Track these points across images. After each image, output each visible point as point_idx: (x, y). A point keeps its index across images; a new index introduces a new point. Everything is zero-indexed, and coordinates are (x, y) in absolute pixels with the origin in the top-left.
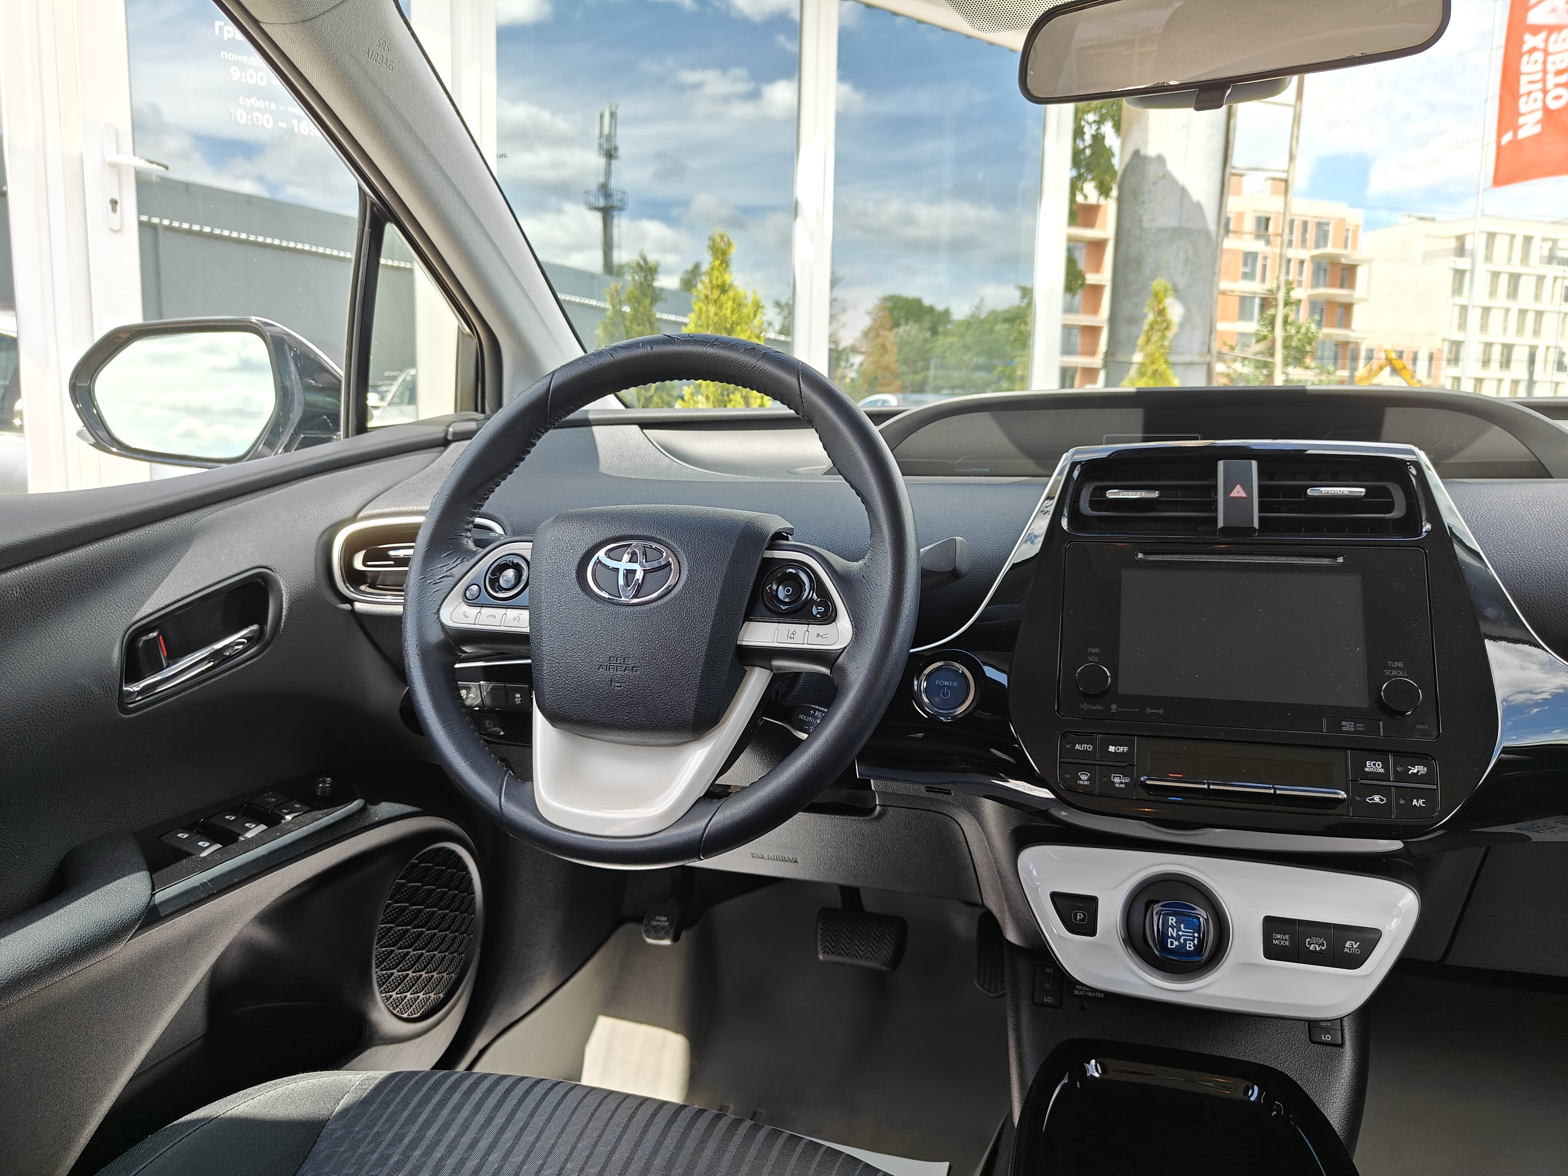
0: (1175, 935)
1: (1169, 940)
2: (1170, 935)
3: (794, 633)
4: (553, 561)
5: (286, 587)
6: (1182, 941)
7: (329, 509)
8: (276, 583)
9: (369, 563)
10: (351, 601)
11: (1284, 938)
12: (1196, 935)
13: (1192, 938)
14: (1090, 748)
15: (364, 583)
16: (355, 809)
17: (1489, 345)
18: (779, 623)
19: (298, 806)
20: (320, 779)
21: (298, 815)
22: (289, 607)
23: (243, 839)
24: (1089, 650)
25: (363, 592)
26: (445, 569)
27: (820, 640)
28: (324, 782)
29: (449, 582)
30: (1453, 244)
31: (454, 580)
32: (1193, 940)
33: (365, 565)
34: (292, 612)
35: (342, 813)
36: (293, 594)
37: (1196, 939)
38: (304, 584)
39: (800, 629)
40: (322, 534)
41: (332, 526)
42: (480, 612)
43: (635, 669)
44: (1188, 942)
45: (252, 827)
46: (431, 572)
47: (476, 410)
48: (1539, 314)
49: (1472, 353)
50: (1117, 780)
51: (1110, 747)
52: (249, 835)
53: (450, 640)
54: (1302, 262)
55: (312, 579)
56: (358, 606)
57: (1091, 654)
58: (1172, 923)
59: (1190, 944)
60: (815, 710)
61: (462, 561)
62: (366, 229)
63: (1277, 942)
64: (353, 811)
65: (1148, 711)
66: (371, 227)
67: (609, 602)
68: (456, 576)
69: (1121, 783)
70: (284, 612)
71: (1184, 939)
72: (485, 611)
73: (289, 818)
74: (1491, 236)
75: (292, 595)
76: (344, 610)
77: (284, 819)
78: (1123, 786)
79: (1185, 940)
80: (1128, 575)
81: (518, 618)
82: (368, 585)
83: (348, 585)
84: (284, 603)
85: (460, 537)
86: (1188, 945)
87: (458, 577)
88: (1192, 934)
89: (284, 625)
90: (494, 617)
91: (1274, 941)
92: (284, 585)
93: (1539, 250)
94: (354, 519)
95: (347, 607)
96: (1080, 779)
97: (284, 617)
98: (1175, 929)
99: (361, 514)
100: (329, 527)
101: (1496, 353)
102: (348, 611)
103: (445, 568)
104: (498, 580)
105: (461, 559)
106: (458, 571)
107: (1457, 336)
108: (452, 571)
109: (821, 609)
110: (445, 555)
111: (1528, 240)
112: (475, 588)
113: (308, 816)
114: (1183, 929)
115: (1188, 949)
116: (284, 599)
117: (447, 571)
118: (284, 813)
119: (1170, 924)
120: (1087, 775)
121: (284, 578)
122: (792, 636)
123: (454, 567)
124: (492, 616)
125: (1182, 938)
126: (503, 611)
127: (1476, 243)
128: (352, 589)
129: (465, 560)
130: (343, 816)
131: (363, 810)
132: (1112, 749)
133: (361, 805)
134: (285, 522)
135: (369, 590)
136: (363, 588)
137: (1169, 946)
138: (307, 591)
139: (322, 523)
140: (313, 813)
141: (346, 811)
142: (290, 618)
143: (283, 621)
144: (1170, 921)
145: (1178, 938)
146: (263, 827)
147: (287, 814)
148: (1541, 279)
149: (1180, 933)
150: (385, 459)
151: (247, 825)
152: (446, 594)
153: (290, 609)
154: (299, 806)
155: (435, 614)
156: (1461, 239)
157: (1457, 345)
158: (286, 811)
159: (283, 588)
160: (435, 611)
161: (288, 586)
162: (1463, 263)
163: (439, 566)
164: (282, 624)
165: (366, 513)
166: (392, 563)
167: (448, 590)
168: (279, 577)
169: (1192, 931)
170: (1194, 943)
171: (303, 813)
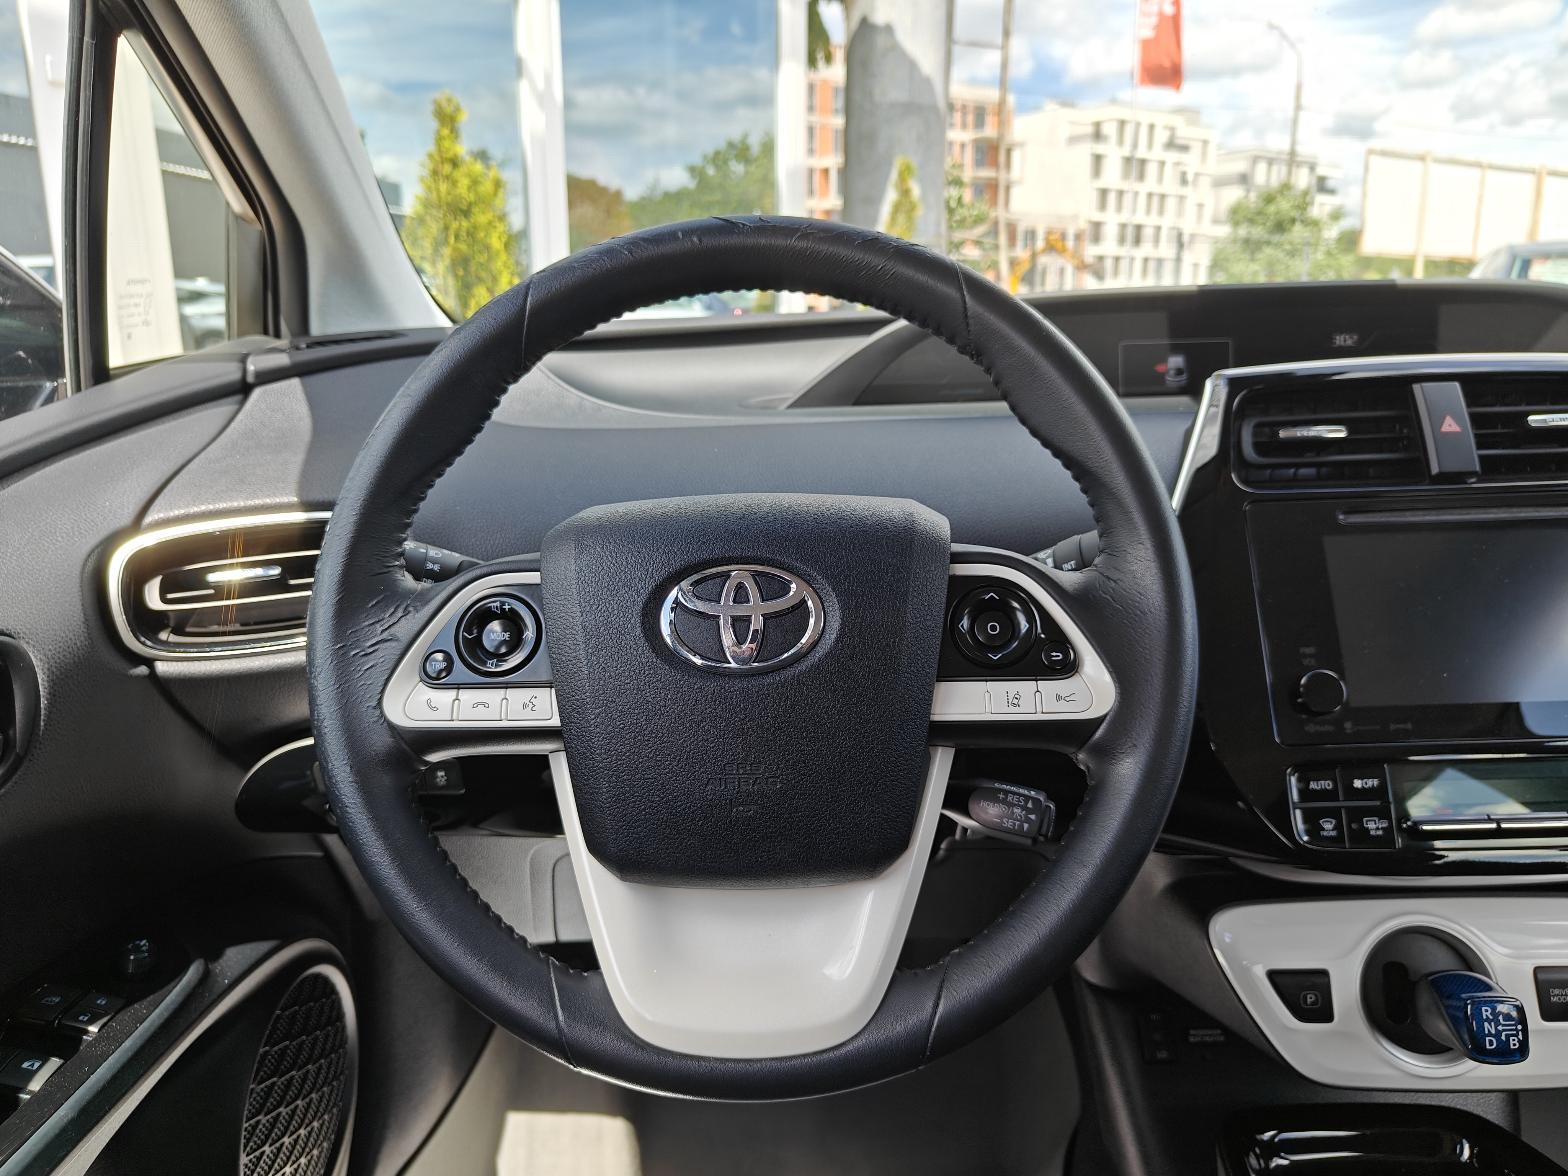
0: (1493, 1032)
1: (1487, 1039)
2: (1487, 1032)
3: (1017, 696)
4: (594, 607)
5: (41, 660)
6: (1503, 1038)
7: (88, 515)
8: (23, 657)
9: (170, 596)
10: (149, 662)
11: (1564, 994)
12: (1520, 1027)
13: (1515, 1032)
14: (1329, 785)
15: (163, 627)
16: (195, 980)
17: (1123, 226)
18: (987, 681)
19: (102, 1002)
20: (130, 946)
21: (109, 1021)
22: (50, 694)
23: (27, 1097)
24: (1302, 650)
25: (166, 643)
26: (379, 628)
27: (1062, 706)
28: (137, 949)
29: (389, 651)
30: (1090, 130)
31: (402, 646)
32: (1517, 1035)
33: (165, 601)
34: (56, 701)
35: (178, 995)
36: (54, 670)
37: (1520, 1033)
38: (71, 650)
39: (1025, 688)
40: (86, 560)
41: (101, 543)
42: (457, 699)
43: (771, 780)
44: (1511, 1038)
45: (35, 1067)
46: (353, 635)
47: (266, 332)
48: (1163, 197)
49: (1110, 232)
50: (1371, 826)
51: (1355, 781)
52: (35, 1085)
53: (404, 746)
54: (963, 146)
55: (82, 638)
56: (161, 667)
57: (1305, 656)
58: (1486, 1015)
59: (1514, 1040)
60: (1006, 792)
61: (406, 613)
62: (87, 39)
63: (1555, 999)
64: (192, 985)
65: (1393, 727)
66: (94, 35)
67: (709, 673)
68: (402, 639)
69: (1378, 829)
70: (43, 702)
71: (1506, 1035)
72: (468, 696)
73: (93, 1029)
74: (1122, 123)
75: (53, 672)
76: (138, 677)
77: (86, 1032)
78: (1380, 833)
79: (1508, 1036)
80: (1331, 544)
81: (531, 705)
82: (170, 629)
83: (143, 639)
84: (41, 688)
85: (391, 569)
86: (1512, 1043)
87: (405, 640)
88: (1514, 1027)
89: (45, 725)
90: (485, 705)
91: (1552, 998)
92: (36, 657)
93: (1162, 136)
94: (136, 526)
95: (143, 670)
96: (1324, 829)
97: (43, 712)
98: (1493, 1023)
99: (149, 519)
100: (97, 547)
101: (1130, 233)
102: (145, 677)
103: (378, 626)
104: (479, 640)
105: (403, 607)
106: (405, 628)
107: (1097, 217)
108: (392, 630)
109: (1059, 656)
110: (374, 603)
111: (1152, 127)
112: (439, 656)
113: (125, 1016)
114: (1502, 1022)
115: (1512, 1047)
116: (40, 681)
117: (383, 631)
118: (82, 1022)
119: (1485, 1017)
120: (1332, 822)
121: (34, 646)
122: (1015, 701)
123: (394, 624)
124: (479, 704)
125: (1504, 1034)
126: (501, 692)
127: (1109, 129)
128: (149, 643)
129: (410, 609)
130: (180, 999)
131: (206, 977)
132: (1358, 784)
133: (201, 969)
134: (19, 549)
135: (173, 638)
136: (163, 636)
137: (1488, 1047)
138: (76, 659)
139: (84, 541)
140: (131, 1010)
141: (182, 990)
142: (54, 710)
143: (42, 718)
144: (1484, 1014)
145: (1498, 1034)
146: (55, 1063)
147: (91, 1022)
148: (1162, 164)
149: (1500, 1028)
150: (159, 421)
151: (25, 1065)
152: (389, 671)
153: (53, 695)
154: (104, 1002)
155: (375, 708)
156: (1098, 125)
157: (1097, 226)
158: (86, 1018)
159: (35, 663)
160: (374, 703)
161: (43, 658)
162: (1100, 149)
163: (367, 623)
164: (42, 724)
165: (156, 517)
166: (212, 591)
167: (391, 665)
168: (25, 646)
169: (1513, 1023)
170: (1519, 1039)
171: (116, 1014)
